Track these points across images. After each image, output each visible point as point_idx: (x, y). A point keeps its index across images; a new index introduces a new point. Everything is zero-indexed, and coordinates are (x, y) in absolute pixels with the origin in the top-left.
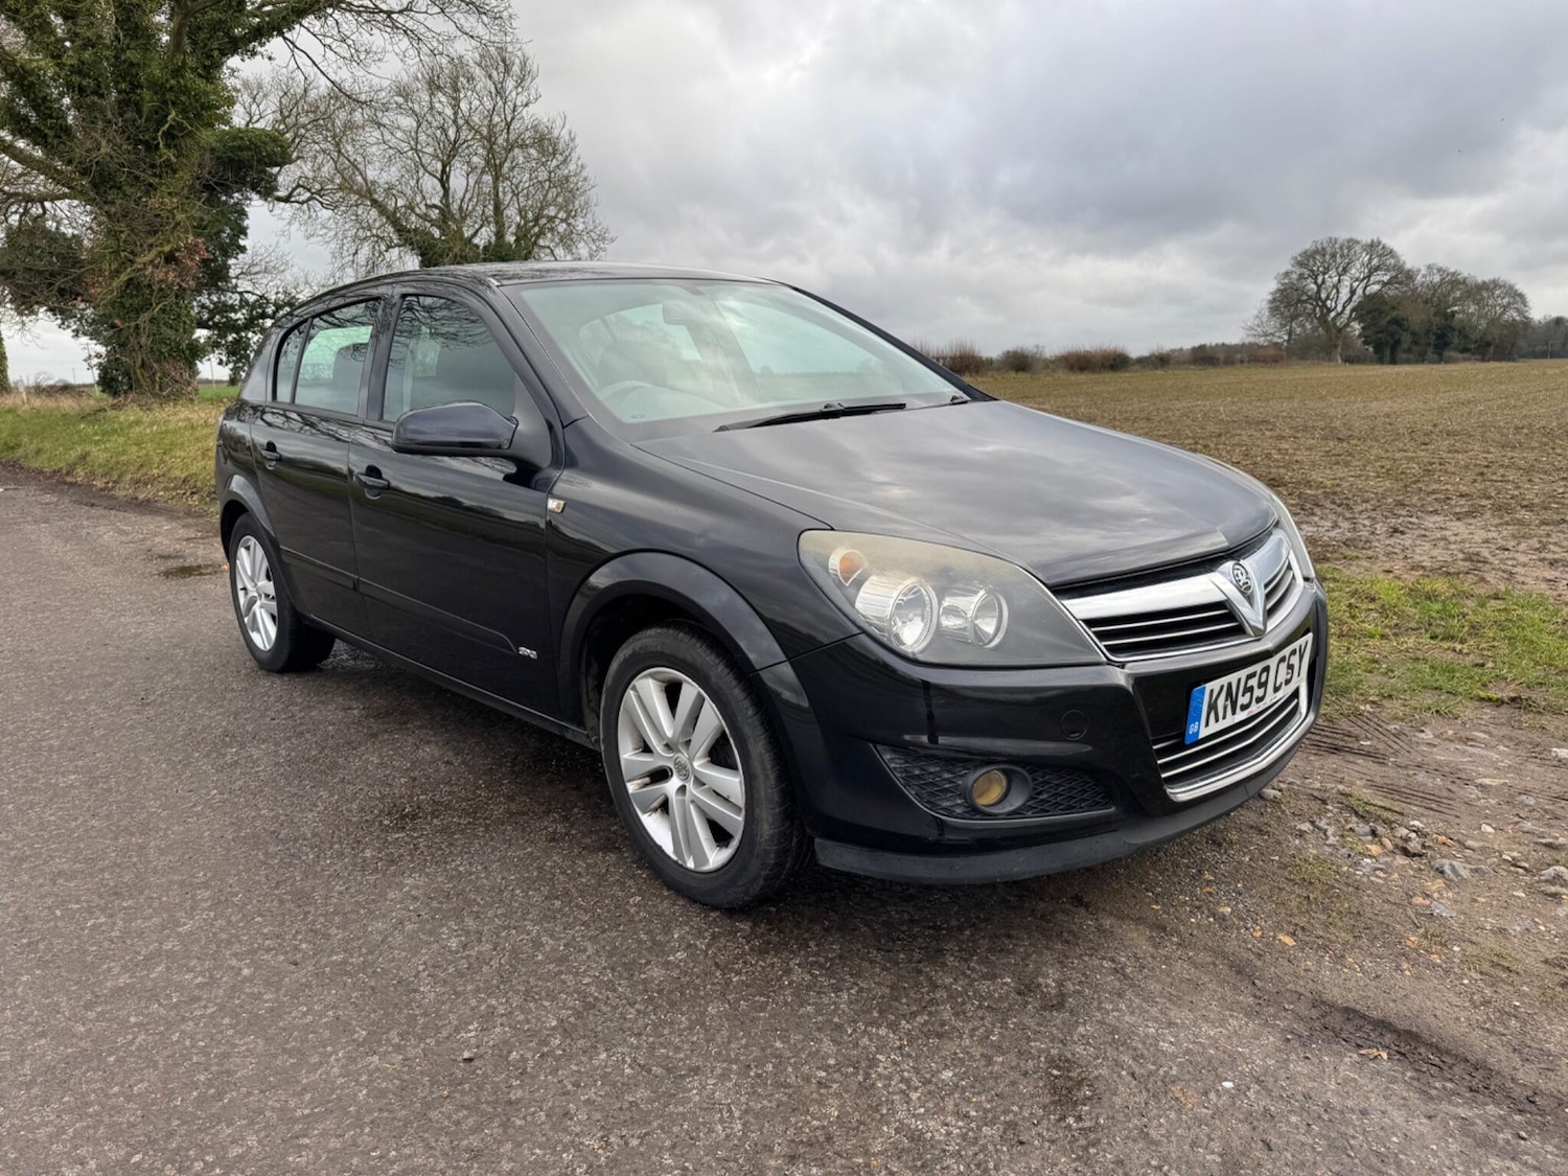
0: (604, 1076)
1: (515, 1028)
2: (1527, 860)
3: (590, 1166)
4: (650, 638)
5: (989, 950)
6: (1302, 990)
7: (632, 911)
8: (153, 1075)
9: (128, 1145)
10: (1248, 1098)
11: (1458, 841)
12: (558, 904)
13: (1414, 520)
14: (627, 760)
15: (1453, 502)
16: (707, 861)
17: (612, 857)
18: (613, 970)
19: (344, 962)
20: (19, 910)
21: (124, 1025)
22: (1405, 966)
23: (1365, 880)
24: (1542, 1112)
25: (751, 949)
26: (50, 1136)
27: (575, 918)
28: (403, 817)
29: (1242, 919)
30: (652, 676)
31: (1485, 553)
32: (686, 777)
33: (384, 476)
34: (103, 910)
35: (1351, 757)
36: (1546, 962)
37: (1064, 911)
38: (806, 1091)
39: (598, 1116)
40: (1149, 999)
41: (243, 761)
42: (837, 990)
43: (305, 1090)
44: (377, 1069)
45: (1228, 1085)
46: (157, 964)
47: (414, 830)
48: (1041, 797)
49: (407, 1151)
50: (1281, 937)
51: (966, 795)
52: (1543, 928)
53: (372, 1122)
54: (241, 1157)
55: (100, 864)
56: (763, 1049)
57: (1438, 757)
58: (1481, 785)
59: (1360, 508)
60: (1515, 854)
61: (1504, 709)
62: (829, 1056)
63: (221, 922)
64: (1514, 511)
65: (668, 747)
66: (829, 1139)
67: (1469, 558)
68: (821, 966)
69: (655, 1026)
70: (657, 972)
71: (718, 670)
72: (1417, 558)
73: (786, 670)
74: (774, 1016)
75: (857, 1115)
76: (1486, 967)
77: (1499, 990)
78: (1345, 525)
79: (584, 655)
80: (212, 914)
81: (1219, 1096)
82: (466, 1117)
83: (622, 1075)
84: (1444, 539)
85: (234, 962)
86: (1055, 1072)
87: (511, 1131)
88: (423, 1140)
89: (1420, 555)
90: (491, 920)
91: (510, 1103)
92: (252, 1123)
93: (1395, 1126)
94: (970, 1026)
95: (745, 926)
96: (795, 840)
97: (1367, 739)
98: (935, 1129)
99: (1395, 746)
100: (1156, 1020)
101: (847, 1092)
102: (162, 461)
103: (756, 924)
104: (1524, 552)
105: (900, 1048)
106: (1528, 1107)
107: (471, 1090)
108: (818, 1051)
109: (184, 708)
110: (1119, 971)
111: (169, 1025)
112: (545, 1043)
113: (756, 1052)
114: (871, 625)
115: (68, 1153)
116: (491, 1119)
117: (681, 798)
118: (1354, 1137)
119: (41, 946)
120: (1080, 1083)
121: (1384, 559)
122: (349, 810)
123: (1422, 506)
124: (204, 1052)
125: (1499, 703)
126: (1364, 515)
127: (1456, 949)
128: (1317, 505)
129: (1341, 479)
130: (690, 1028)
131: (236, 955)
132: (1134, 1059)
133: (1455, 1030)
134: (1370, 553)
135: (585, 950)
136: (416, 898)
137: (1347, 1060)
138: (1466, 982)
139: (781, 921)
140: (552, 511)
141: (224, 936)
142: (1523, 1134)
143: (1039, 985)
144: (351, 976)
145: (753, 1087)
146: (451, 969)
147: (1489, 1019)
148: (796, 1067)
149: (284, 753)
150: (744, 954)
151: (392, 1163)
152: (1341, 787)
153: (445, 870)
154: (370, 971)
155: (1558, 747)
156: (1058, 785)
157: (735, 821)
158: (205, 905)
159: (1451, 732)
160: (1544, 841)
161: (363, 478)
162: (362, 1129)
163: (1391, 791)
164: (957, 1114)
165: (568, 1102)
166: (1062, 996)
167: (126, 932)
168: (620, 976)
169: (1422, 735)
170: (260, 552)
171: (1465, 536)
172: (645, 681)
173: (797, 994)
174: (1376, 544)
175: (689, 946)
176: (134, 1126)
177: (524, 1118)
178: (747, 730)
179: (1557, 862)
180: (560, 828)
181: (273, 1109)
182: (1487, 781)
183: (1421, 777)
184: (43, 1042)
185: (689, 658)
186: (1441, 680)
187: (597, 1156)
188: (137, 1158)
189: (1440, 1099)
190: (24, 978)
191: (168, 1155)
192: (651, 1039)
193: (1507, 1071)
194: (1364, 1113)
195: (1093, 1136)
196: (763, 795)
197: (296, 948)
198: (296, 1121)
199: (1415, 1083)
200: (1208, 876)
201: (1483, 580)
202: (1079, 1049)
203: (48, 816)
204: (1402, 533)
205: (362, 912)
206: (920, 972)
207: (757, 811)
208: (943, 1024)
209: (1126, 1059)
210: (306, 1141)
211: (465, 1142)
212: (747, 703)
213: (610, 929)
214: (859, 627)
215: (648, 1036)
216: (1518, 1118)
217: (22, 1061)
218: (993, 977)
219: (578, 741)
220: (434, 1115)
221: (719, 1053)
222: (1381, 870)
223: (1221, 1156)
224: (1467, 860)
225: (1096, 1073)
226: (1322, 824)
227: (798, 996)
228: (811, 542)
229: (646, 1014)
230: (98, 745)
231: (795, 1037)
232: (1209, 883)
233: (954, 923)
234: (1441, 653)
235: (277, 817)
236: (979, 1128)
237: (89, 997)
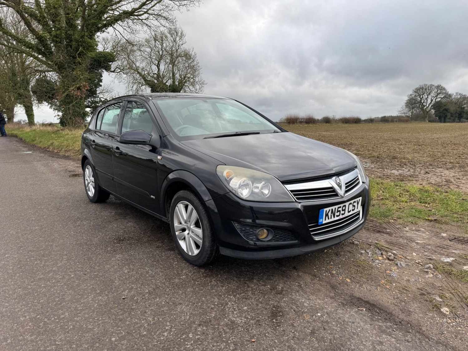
0: (157, 304)
1: (137, 292)
2: (422, 263)
3: (148, 324)
4: (181, 193)
5: (266, 279)
6: (348, 293)
7: (174, 265)
8: (45, 298)
9: (37, 313)
10: (323, 318)
11: (405, 257)
12: (155, 263)
13: (434, 170)
14: (176, 226)
15: (447, 165)
16: (194, 253)
17: (172, 252)
18: (166, 279)
19: (97, 275)
20: (19, 259)
21: (40, 286)
22: (379, 288)
23: (375, 266)
24: (402, 325)
25: (203, 276)
26: (19, 311)
27: (159, 267)
28: (120, 241)
29: (338, 275)
30: (182, 203)
31: (452, 180)
32: (189, 231)
33: (120, 149)
34: (39, 260)
35: (382, 234)
36: (418, 289)
37: (290, 271)
38: (208, 310)
39: (153, 313)
40: (306, 293)
41: (81, 225)
42: (222, 286)
43: (82, 303)
44: (101, 300)
45: (319, 314)
46: (51, 273)
47: (122, 244)
48: (277, 237)
49: (104, 318)
50: (347, 279)
51: (256, 235)
52: (420, 280)
53: (97, 311)
54: (63, 318)
55: (40, 249)
56: (199, 300)
57: (407, 235)
58: (417, 243)
59: (418, 166)
60: (420, 261)
61: (432, 223)
62: (216, 302)
63: (68, 264)
64: (465, 168)
65: (185, 222)
66: (210, 321)
67: (446, 181)
68: (220, 281)
69: (173, 293)
70: (177, 281)
71: (196, 201)
72: (431, 181)
73: (212, 202)
74: (204, 292)
75: (219, 316)
76: (401, 289)
77: (402, 295)
78: (412, 170)
79: (166, 198)
80: (66, 262)
81: (316, 316)
82: (120, 312)
83: (162, 304)
84: (441, 175)
85: (70, 273)
86: (274, 309)
87: (130, 315)
88: (108, 316)
89: (432, 180)
90: (137, 266)
91: (132, 309)
92: (68, 310)
93: (361, 326)
94: (255, 297)
95: (203, 271)
96: (215, 247)
97: (389, 229)
98: (238, 321)
99: (396, 232)
100: (305, 298)
101: (218, 310)
102: (73, 145)
103: (206, 270)
104: (465, 180)
105: (235, 301)
106: (399, 324)
107: (123, 305)
108: (213, 301)
109: (68, 211)
110: (300, 286)
111: (51, 287)
112: (144, 296)
113: (197, 300)
114: (233, 190)
115: (22, 315)
116: (126, 312)
117: (188, 236)
118: (348, 328)
119: (23, 268)
120: (280, 312)
121: (421, 181)
122: (106, 238)
123: (437, 165)
124: (59, 294)
125: (431, 221)
126: (419, 168)
127: (394, 284)
128: (405, 165)
129: (415, 157)
130: (182, 294)
131: (71, 272)
132: (296, 307)
133: (386, 304)
134: (417, 179)
135: (159, 274)
136: (119, 260)
137: (354, 310)
138: (394, 293)
139: (213, 270)
140: (159, 159)
141: (68, 267)
142: (395, 330)
143: (277, 288)
144: (99, 278)
145: (194, 308)
146: (124, 278)
147: (397, 302)
148: (206, 304)
149: (92, 223)
150: (201, 277)
151: (100, 321)
152: (376, 242)
153: (128, 254)
154: (103, 277)
155: (443, 233)
156: (282, 234)
157: (200, 242)
158: (65, 260)
159: (414, 228)
160: (429, 258)
161: (115, 150)
162: (94, 313)
163: (391, 243)
164: (245, 317)
165: (146, 309)
166: (282, 291)
167: (44, 265)
168: (167, 281)
169: (405, 229)
170: (91, 170)
171: (448, 175)
172: (180, 205)
173: (212, 287)
174: (420, 176)
175: (187, 275)
176: (39, 309)
177: (135, 313)
178: (203, 217)
179: (430, 263)
180: (160, 245)
181: (73, 308)
182: (419, 242)
183: (401, 240)
184: (20, 290)
185: (190, 198)
186: (417, 214)
187: (151, 322)
188: (39, 316)
189: (376, 321)
190: (18, 275)
191: (46, 316)
192: (171, 296)
193: (397, 315)
194: (353, 323)
195: (279, 324)
196: (206, 235)
197: (86, 271)
198: (78, 310)
199: (370, 317)
200: (332, 263)
201: (449, 187)
202: (282, 304)
203: (29, 237)
204: (429, 173)
205: (104, 263)
206: (246, 283)
207: (205, 239)
208: (248, 296)
209: (294, 307)
210: (80, 315)
211: (119, 317)
212: (203, 210)
213: (167, 270)
214: (230, 191)
215: (171, 295)
216: (395, 326)
217: (15, 293)
218: (265, 285)
219: (165, 221)
220: (112, 311)
221: (188, 300)
222: (380, 263)
223: (311, 331)
224: (405, 262)
225: (285, 310)
226: (368, 251)
227: (212, 288)
228: (220, 168)
229: (171, 290)
230: (45, 220)
231: (208, 297)
232: (332, 265)
233: (259, 272)
234: (421, 207)
235: (87, 239)
236: (250, 321)
237: (33, 280)
